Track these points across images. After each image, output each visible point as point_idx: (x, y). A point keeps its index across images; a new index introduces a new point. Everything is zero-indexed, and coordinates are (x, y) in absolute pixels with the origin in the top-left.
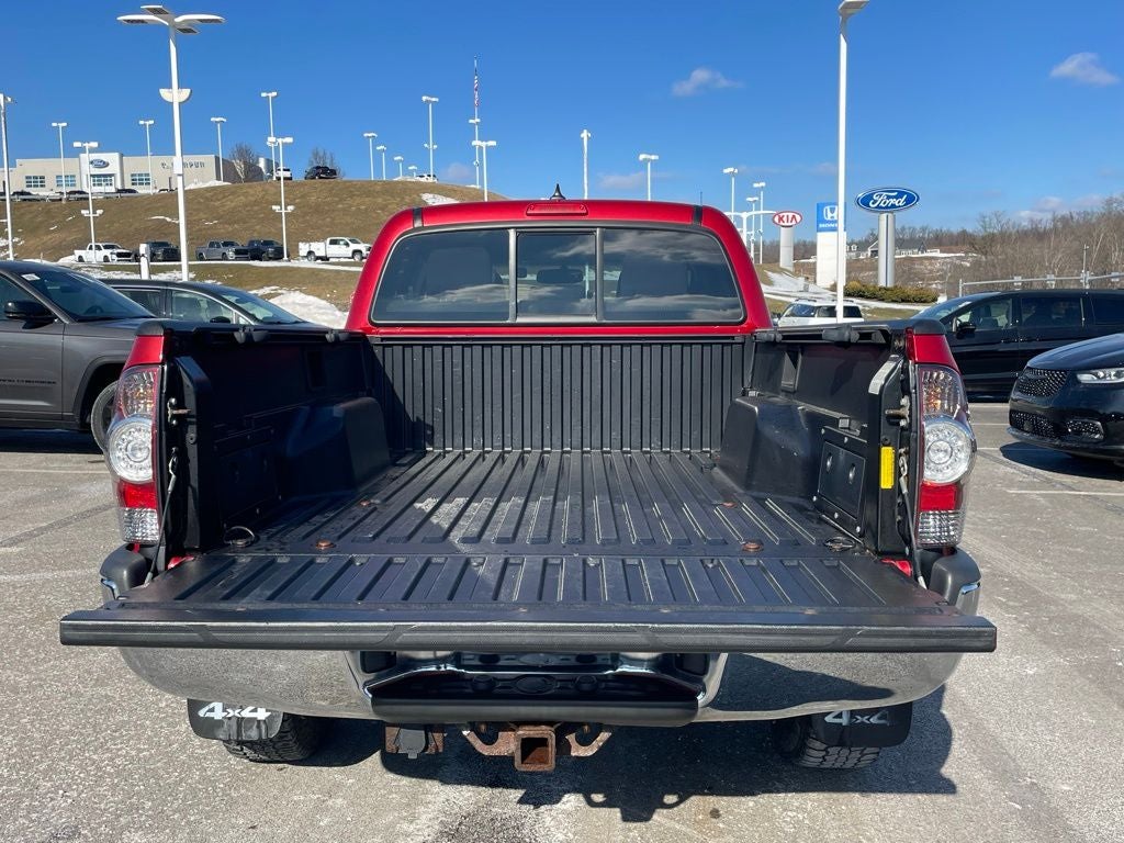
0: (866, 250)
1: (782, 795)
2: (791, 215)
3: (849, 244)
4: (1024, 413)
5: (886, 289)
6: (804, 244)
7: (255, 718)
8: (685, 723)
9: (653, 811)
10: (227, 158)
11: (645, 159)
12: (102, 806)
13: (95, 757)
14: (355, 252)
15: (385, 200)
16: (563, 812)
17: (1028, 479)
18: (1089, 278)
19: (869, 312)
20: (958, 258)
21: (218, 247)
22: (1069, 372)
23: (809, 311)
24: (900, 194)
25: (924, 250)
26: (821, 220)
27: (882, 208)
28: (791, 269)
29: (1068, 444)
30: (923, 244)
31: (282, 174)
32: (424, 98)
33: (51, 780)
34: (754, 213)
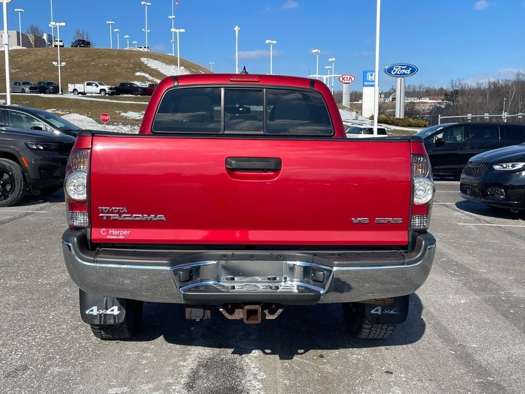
0: (389, 97)
1: (351, 349)
2: (349, 77)
3: (380, 94)
4: (467, 185)
5: (400, 119)
6: (356, 93)
7: (113, 314)
8: (315, 304)
9: (294, 356)
10: (24, 33)
11: (269, 43)
12: (36, 358)
13: (25, 339)
14: (101, 90)
15: (119, 61)
16: (253, 357)
17: (469, 218)
18: (506, 116)
19: (390, 131)
20: (438, 103)
21: (20, 85)
22: (489, 164)
23: (358, 131)
24: (408, 68)
25: (420, 98)
26: (365, 80)
27: (398, 74)
28: (349, 107)
29: (488, 201)
30: (419, 95)
31: (58, 44)
32: (143, 3)
33: (6, 348)
34: (329, 76)
